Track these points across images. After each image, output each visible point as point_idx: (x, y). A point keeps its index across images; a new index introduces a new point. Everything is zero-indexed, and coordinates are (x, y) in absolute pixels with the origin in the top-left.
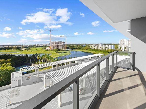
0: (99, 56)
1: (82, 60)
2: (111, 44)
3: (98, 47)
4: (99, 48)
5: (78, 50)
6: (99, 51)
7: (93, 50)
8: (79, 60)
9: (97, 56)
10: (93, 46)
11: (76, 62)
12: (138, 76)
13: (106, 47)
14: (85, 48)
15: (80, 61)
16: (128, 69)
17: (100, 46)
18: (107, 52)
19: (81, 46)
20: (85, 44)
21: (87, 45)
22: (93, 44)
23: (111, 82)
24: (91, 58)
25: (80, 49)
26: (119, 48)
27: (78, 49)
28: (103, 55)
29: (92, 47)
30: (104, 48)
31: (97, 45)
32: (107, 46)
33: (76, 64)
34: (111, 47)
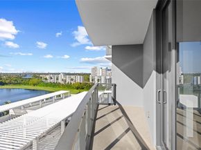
0: (60, 96)
1: (26, 107)
2: (79, 74)
3: (57, 79)
4: (60, 81)
5: (14, 87)
6: (59, 87)
7: (47, 85)
8: (19, 108)
9: (57, 96)
10: (48, 77)
11: (11, 112)
12: (119, 110)
13: (72, 80)
14: (31, 82)
15: (22, 108)
16: (110, 104)
17: (61, 77)
18: (73, 88)
19: (21, 78)
20: (31, 74)
21: (36, 75)
22: (48, 74)
23: (97, 121)
24: (47, 99)
25: (20, 84)
26: (91, 80)
27: (15, 84)
28: (67, 93)
29: (46, 79)
30: (68, 80)
31: (56, 76)
32: (72, 77)
33: (13, 117)
34: (79, 80)
